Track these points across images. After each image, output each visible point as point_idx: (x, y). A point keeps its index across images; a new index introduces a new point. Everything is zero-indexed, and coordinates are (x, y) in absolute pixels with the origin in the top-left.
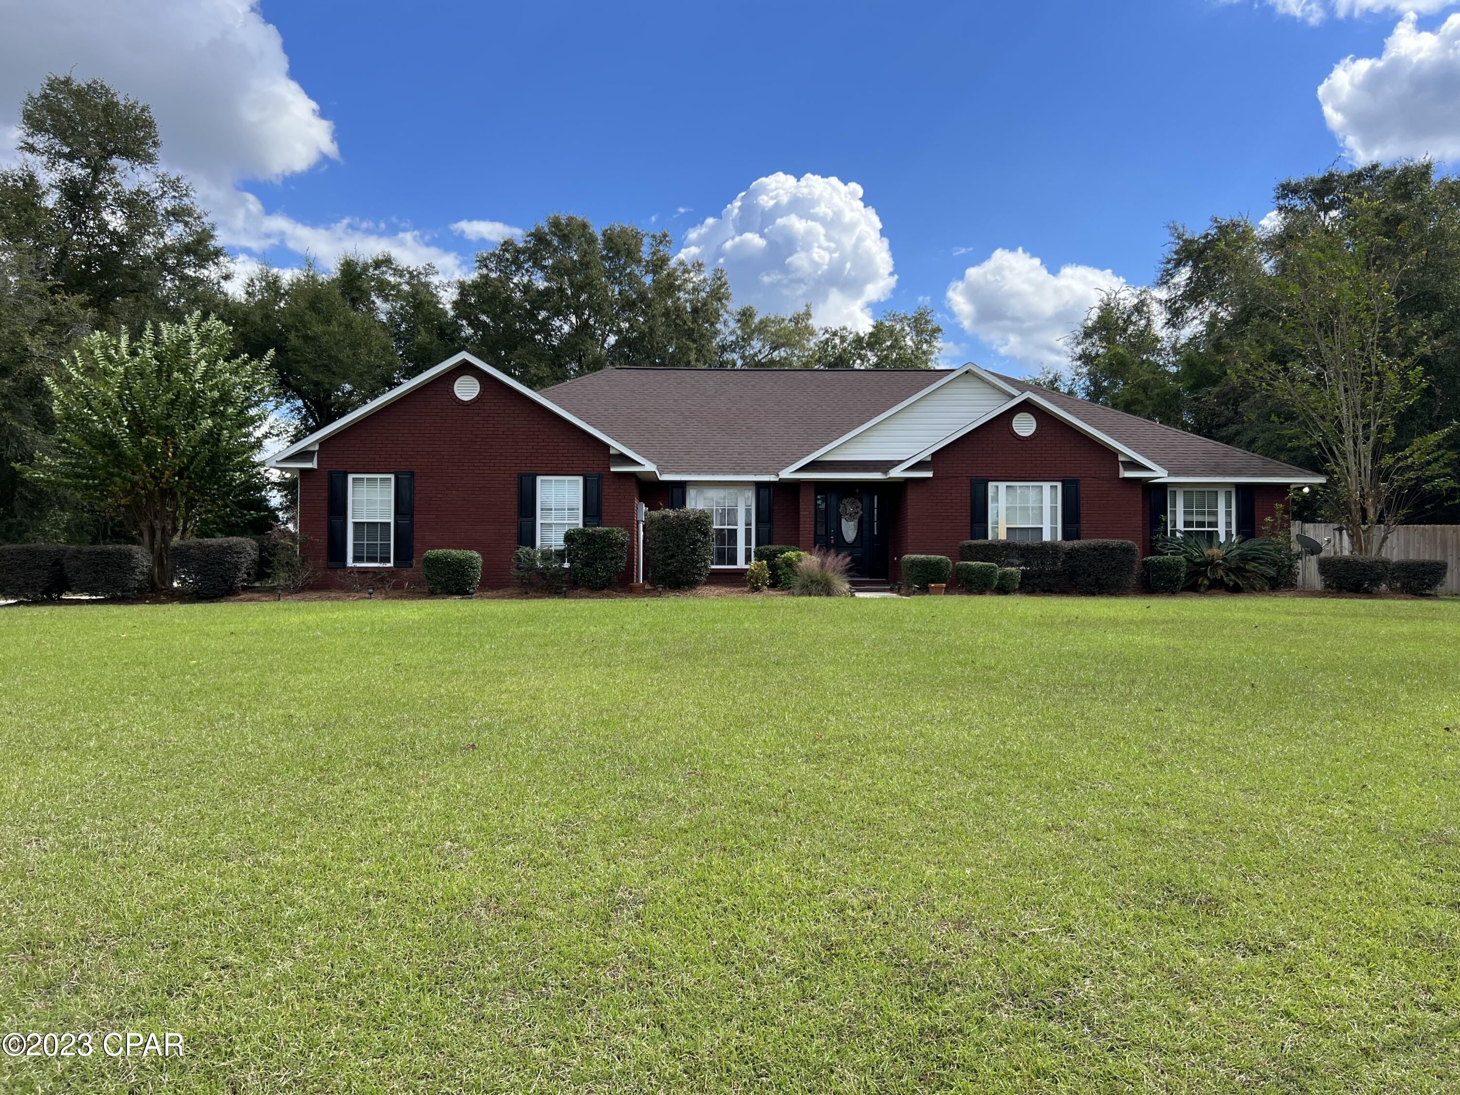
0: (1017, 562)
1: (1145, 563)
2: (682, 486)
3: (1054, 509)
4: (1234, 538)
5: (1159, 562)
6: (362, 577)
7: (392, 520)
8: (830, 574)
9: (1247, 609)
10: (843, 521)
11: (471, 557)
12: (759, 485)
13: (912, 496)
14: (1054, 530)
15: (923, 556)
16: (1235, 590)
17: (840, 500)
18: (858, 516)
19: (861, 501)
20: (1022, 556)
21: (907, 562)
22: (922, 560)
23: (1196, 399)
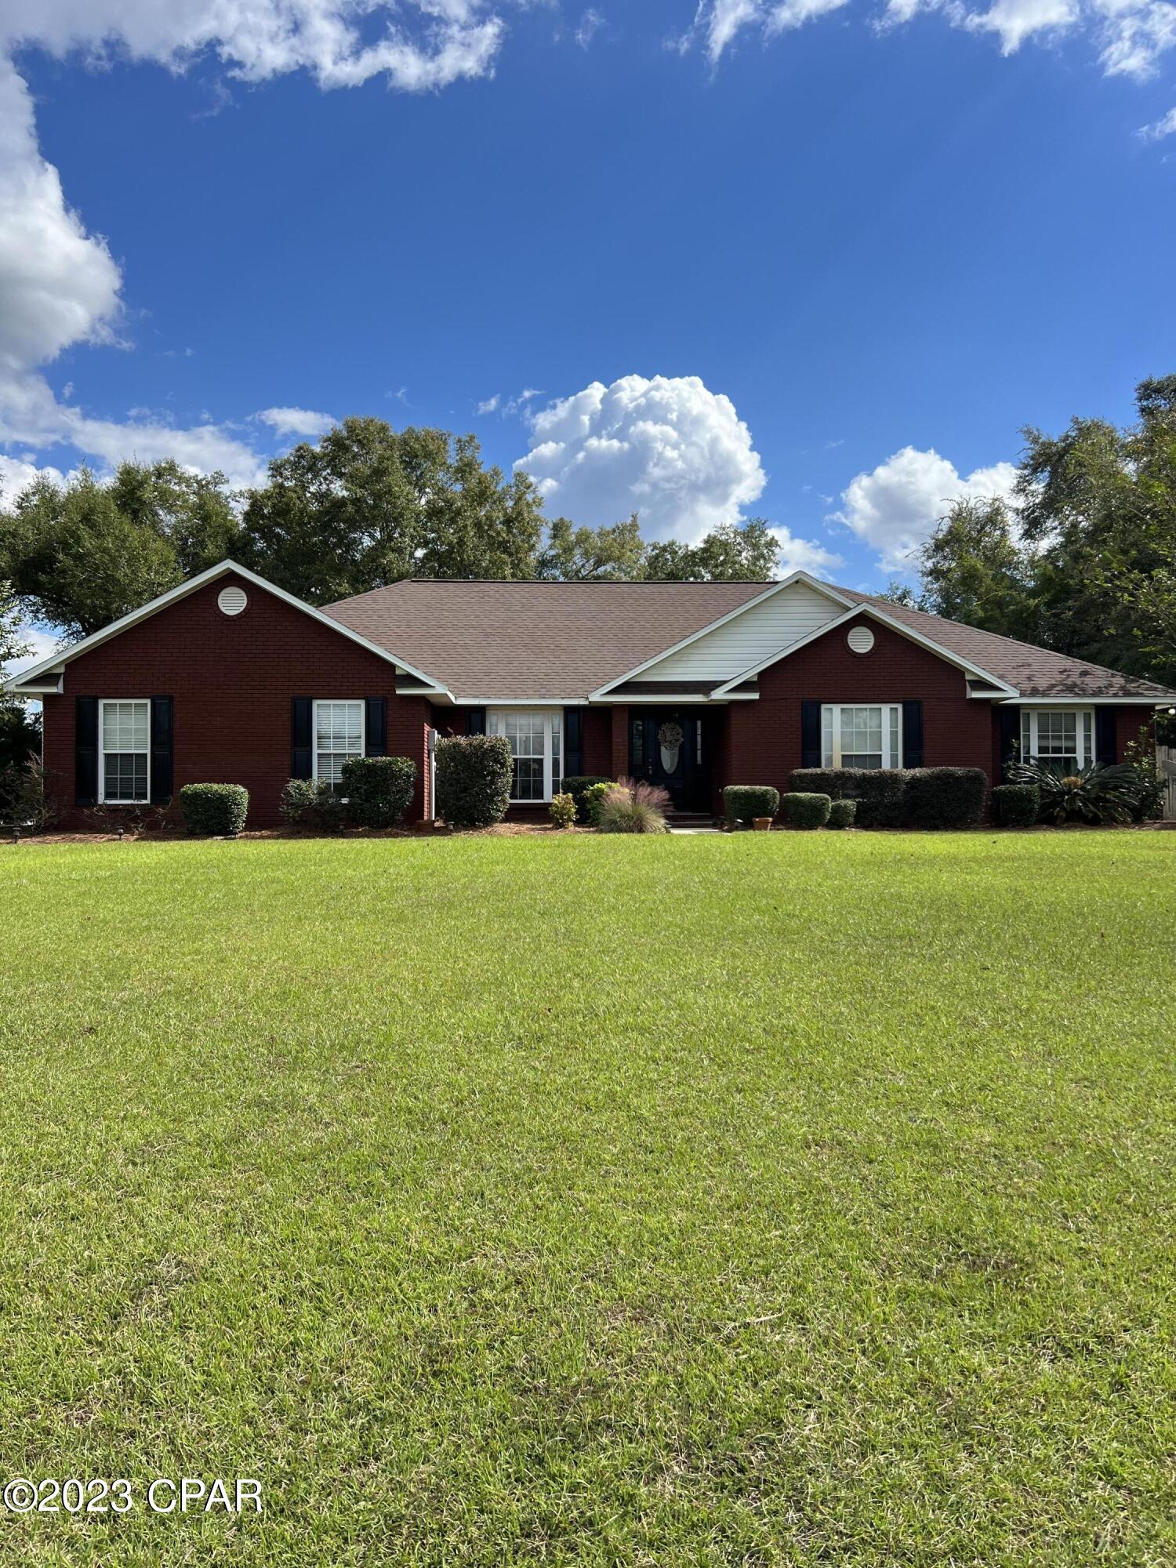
0: (854, 793)
1: (994, 793)
2: (481, 711)
3: (894, 734)
4: (1094, 764)
5: (1010, 792)
6: (113, 815)
7: (148, 752)
8: (643, 808)
9: (1105, 844)
10: (663, 748)
11: (235, 792)
12: (568, 710)
13: (736, 722)
14: (894, 758)
15: (747, 787)
16: (1092, 822)
17: (658, 726)
18: (678, 743)
19: (682, 727)
20: (858, 786)
21: (729, 794)
22: (746, 791)
23: (1055, 615)
